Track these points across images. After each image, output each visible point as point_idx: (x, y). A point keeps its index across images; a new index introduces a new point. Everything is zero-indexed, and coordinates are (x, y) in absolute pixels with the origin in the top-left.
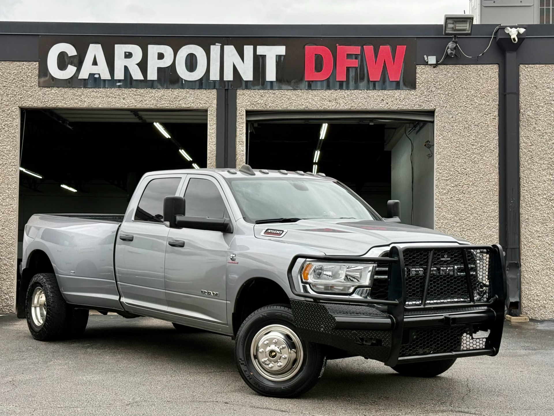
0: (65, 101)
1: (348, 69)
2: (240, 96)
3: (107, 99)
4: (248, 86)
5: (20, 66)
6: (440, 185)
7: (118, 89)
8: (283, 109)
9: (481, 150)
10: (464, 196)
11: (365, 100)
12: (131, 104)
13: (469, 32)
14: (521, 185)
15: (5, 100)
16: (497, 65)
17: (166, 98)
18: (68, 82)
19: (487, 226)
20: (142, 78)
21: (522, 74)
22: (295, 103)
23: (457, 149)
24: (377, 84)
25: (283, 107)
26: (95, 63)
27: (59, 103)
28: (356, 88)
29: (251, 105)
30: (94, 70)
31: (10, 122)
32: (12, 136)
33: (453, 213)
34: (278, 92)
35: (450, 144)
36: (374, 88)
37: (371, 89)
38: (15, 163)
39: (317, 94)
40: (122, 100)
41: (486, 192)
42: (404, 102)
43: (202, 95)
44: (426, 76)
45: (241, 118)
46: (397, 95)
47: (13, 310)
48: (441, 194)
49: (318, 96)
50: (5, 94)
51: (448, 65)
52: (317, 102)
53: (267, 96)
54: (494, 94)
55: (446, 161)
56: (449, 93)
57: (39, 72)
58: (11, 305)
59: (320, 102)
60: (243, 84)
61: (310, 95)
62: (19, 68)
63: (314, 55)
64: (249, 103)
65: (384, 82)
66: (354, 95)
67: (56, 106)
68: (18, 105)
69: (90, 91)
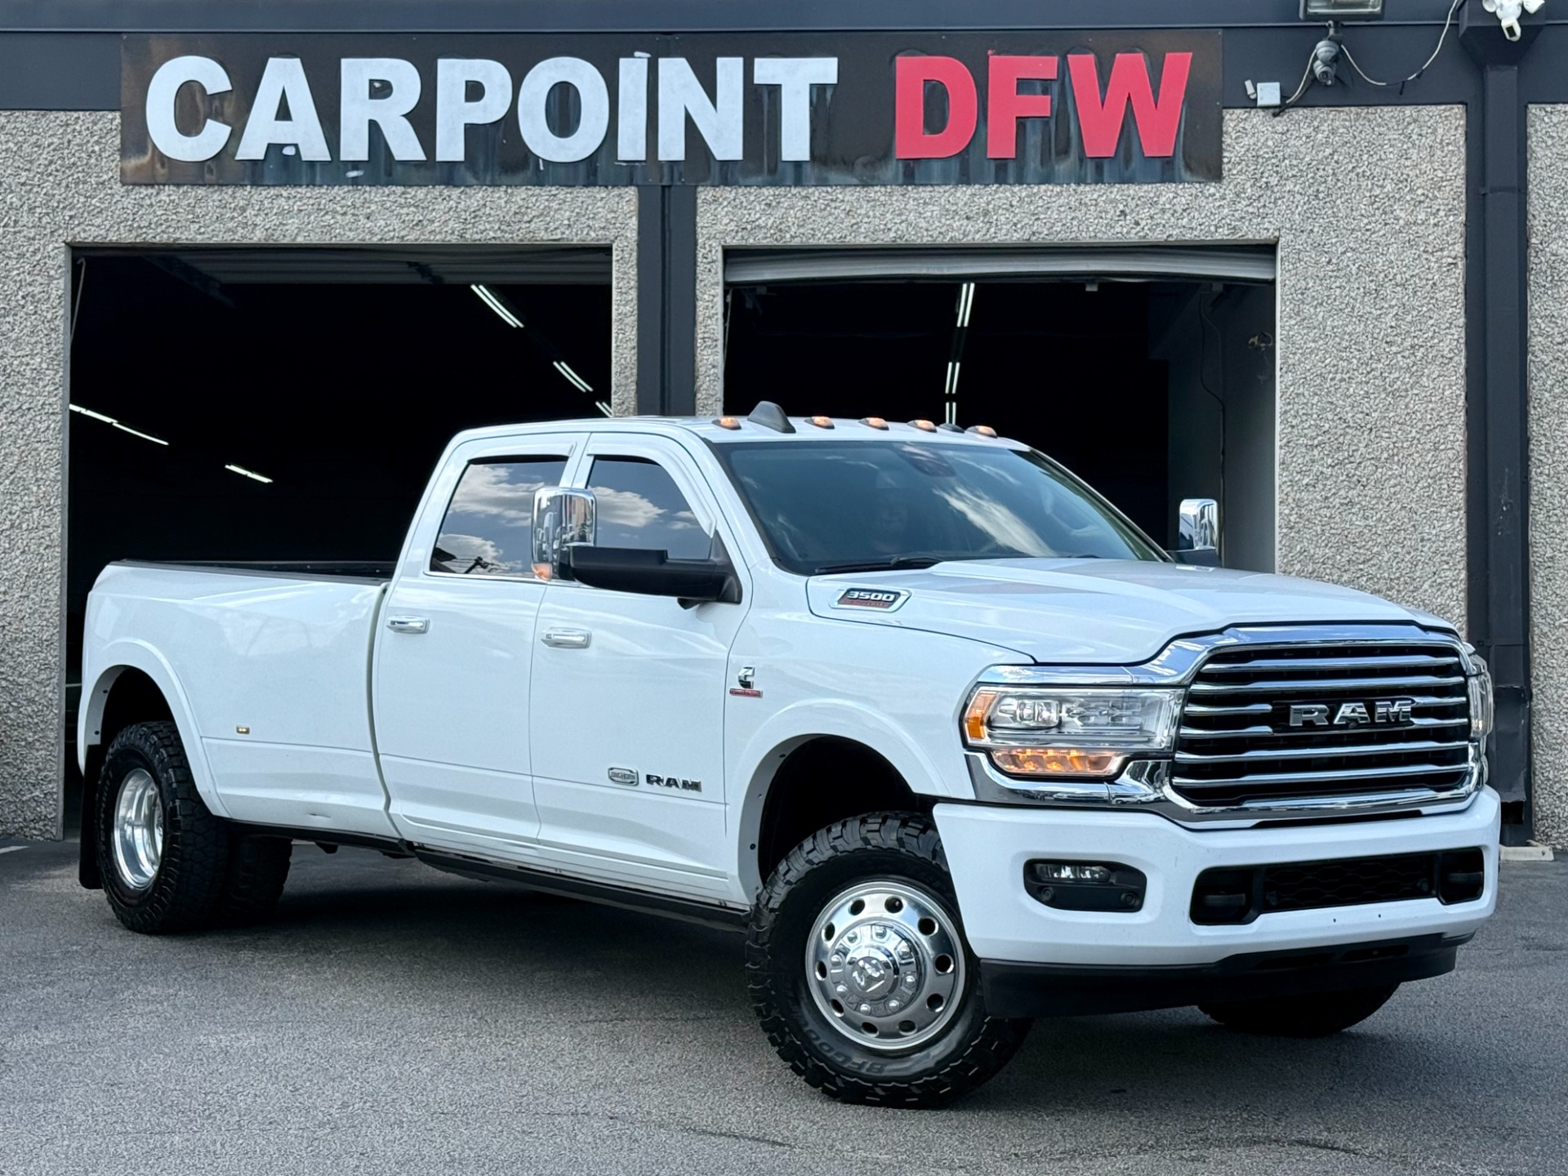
0: (197, 226)
1: (1021, 122)
2: (707, 207)
3: (319, 219)
4: (729, 176)
5: (68, 125)
6: (1292, 462)
7: (351, 188)
8: (832, 243)
9: (1413, 358)
10: (1365, 492)
11: (1073, 215)
12: (389, 231)
13: (1378, 9)
14: (1533, 459)
15: (24, 223)
16: (1460, 106)
17: (490, 214)
18: (206, 169)
19: (1433, 579)
20: (420, 155)
21: (1536, 131)
22: (866, 226)
23: (1344, 354)
24: (1106, 163)
25: (831, 236)
26: (284, 113)
27: (181, 230)
28: (1047, 179)
30: (282, 133)
31: (39, 289)
32: (46, 328)
33: (1330, 545)
34: (817, 193)
35: (1321, 342)
36: (1099, 180)
37: (1089, 181)
39: (931, 198)
40: (363, 220)
41: (1429, 480)
42: (1186, 220)
43: (595, 204)
44: (1251, 142)
45: (710, 271)
46: (1164, 199)
47: (54, 831)
48: (1295, 488)
49: (934, 205)
50: (26, 205)
51: (1316, 109)
52: (931, 222)
53: (786, 204)
54: (1452, 193)
55: (1312, 389)
56: (1318, 190)
57: (122, 143)
58: (49, 817)
59: (940, 222)
60: (715, 170)
61: (911, 201)
62: (65, 130)
63: (922, 83)
64: (732, 226)
65: (1128, 161)
66: (1040, 201)
67: (172, 240)
68: (64, 238)
69: (269, 196)
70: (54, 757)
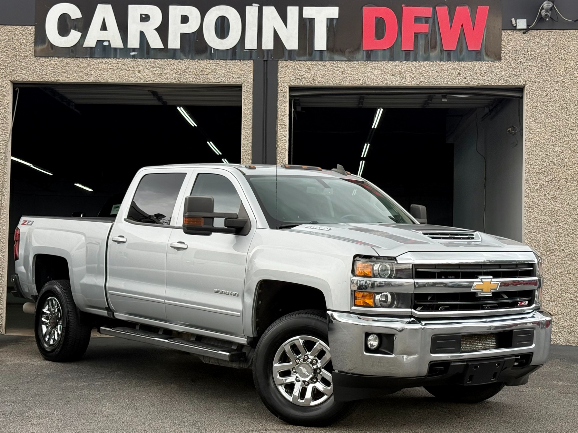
0: (67, 75)
1: (416, 35)
2: (282, 69)
3: (118, 72)
4: (292, 56)
5: (12, 31)
6: (531, 179)
7: (132, 59)
8: (335, 85)
10: (561, 193)
11: (438, 74)
12: (148, 78)
17: (191, 71)
18: (70, 51)
20: (162, 46)
22: (350, 78)
23: (553, 134)
24: (452, 53)
25: (335, 82)
26: (104, 27)
27: (60, 76)
28: (427, 59)
29: (295, 80)
30: (103, 36)
33: (546, 215)
34: (329, 64)
35: (543, 129)
36: (449, 60)
37: (445, 60)
38: (5, 150)
39: (378, 66)
40: (137, 73)
42: (486, 77)
43: (235, 67)
44: (514, 44)
45: (283, 96)
46: (477, 68)
47: (1, 330)
48: (532, 190)
49: (379, 69)
51: (542, 31)
52: (378, 76)
53: (316, 68)
55: (539, 149)
56: (542, 65)
57: (35, 39)
59: (381, 77)
60: (287, 54)
61: (369, 67)
62: (11, 34)
63: (374, 18)
64: (293, 77)
65: (461, 51)
66: (424, 68)
67: (56, 80)
68: (10, 79)
69: (97, 62)
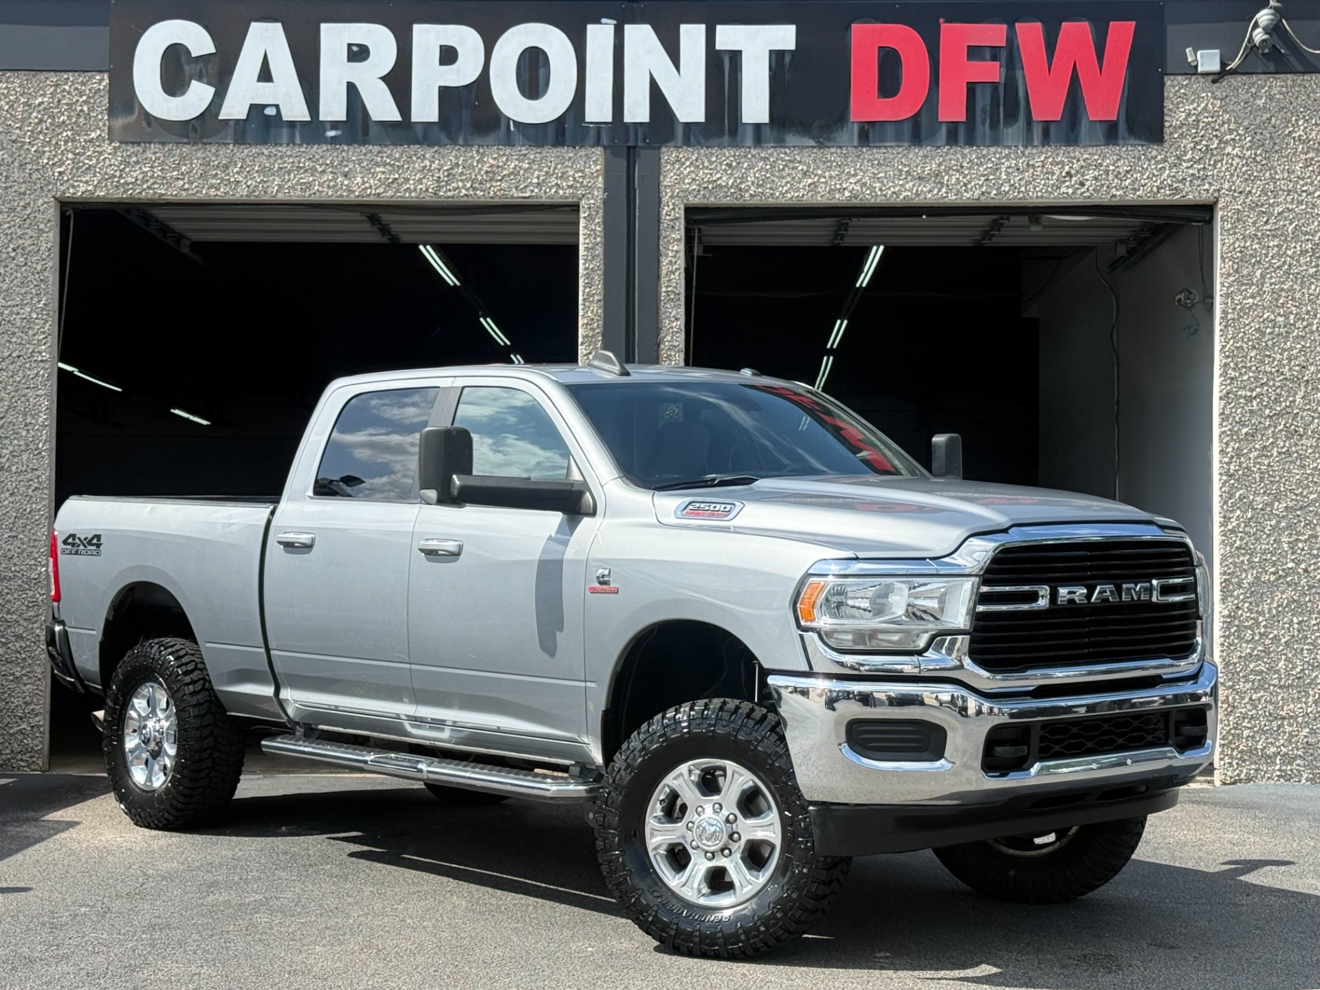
0: (181, 183)
1: (972, 88)
2: (670, 167)
4: (692, 137)
5: (57, 85)
7: (329, 147)
8: (790, 202)
11: (1021, 176)
12: (366, 189)
15: (15, 178)
17: (462, 173)
18: (190, 128)
20: (397, 117)
22: (822, 186)
23: (1281, 310)
24: (1053, 129)
25: (789, 196)
26: (265, 75)
27: (166, 187)
28: (996, 141)
29: (699, 191)
30: (264, 94)
31: (29, 242)
32: (35, 279)
33: (1268, 492)
34: (775, 154)
35: (1259, 298)
36: (1046, 139)
37: (1036, 144)
38: (44, 354)
39: (885, 159)
40: (341, 178)
42: (1128, 181)
43: (563, 163)
44: (1192, 107)
45: (673, 227)
46: (1108, 161)
47: (40, 762)
48: (1235, 438)
49: (887, 166)
50: (17, 161)
51: (1254, 76)
52: (885, 181)
53: (746, 165)
55: (1250, 343)
56: (1256, 153)
57: (109, 103)
58: (36, 749)
59: (893, 182)
60: (679, 132)
61: (865, 162)
62: (55, 90)
63: (877, 49)
64: (694, 185)
65: (1073, 124)
66: (989, 162)
67: (157, 195)
68: (54, 194)
69: (251, 154)
70: (41, 691)
